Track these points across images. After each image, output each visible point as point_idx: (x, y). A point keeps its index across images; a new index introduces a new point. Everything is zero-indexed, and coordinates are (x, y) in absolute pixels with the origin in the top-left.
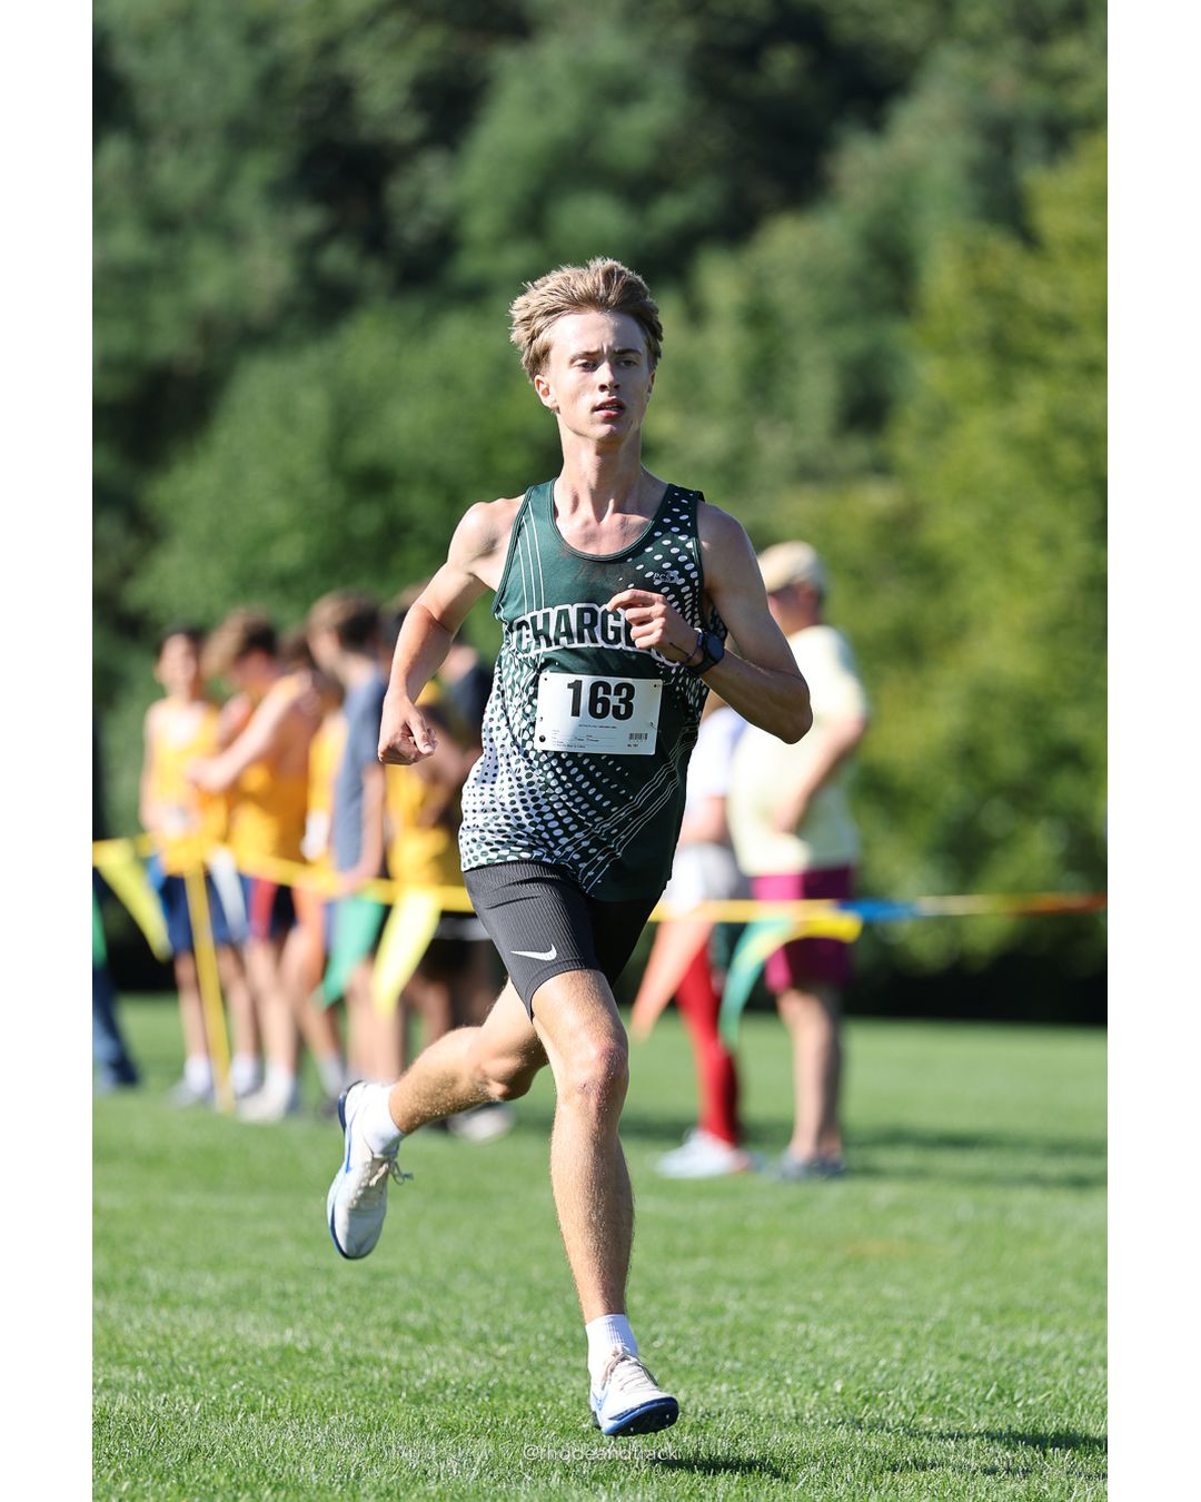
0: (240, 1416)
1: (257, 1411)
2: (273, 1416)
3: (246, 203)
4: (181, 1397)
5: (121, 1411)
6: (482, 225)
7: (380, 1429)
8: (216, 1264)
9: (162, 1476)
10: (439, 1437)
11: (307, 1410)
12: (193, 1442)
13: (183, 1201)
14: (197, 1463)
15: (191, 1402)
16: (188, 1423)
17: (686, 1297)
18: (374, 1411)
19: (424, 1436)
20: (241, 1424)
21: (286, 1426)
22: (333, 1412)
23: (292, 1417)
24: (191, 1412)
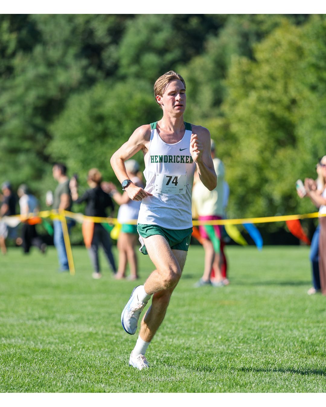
3: (70, 59)
6: (125, 61)
9: (64, 365)
12: (70, 357)
14: (71, 362)
15: (69, 346)
16: (69, 352)
17: (183, 317)
20: (81, 352)
21: (91, 352)
22: (102, 348)
23: (93, 349)
24: (69, 349)
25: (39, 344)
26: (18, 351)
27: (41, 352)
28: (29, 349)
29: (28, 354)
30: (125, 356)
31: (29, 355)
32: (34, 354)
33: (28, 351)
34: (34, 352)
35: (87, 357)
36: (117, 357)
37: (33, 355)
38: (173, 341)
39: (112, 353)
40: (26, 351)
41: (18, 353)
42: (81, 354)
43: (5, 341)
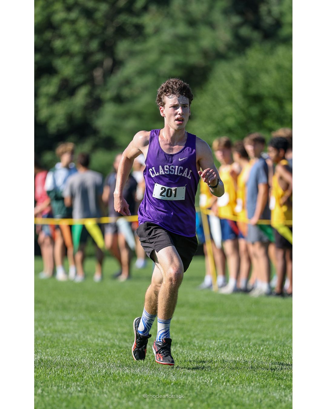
0: (224, 383)
1: (229, 382)
2: (234, 383)
4: (206, 378)
5: (189, 382)
7: (266, 387)
8: (215, 338)
9: (202, 401)
10: (284, 389)
11: (244, 381)
12: (210, 392)
13: (204, 319)
14: (212, 397)
15: (210, 379)
16: (209, 385)
18: (265, 381)
19: (280, 389)
20: (225, 386)
21: (238, 386)
22: (252, 382)
23: (240, 384)
24: (210, 382)
26: (144, 383)
27: (174, 384)
28: (159, 380)
29: (156, 387)
30: (281, 393)
31: (158, 388)
32: (165, 387)
33: (157, 384)
34: (164, 384)
35: (232, 391)
36: (271, 394)
37: (164, 389)
39: (265, 389)
40: (154, 384)
41: (144, 385)
42: (224, 389)
43: (127, 371)
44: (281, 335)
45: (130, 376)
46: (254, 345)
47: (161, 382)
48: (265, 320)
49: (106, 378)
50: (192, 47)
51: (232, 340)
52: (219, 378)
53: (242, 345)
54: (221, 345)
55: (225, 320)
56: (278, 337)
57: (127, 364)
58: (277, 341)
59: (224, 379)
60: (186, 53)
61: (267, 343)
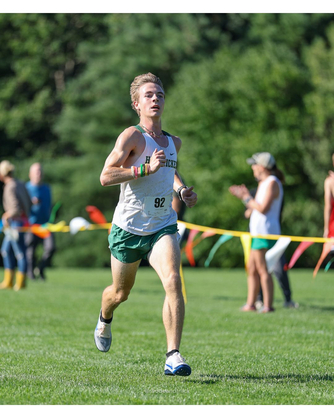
25: (142, 395)
38: (322, 395)
43: (96, 390)
44: (254, 351)
45: (99, 395)
46: (227, 362)
47: (131, 402)
48: (237, 335)
49: (75, 398)
50: (157, 50)
51: (204, 356)
52: (192, 397)
53: (214, 362)
54: (193, 362)
55: (195, 334)
56: (251, 354)
57: (95, 383)
58: (250, 357)
59: (198, 398)
60: (151, 55)
61: (241, 359)
